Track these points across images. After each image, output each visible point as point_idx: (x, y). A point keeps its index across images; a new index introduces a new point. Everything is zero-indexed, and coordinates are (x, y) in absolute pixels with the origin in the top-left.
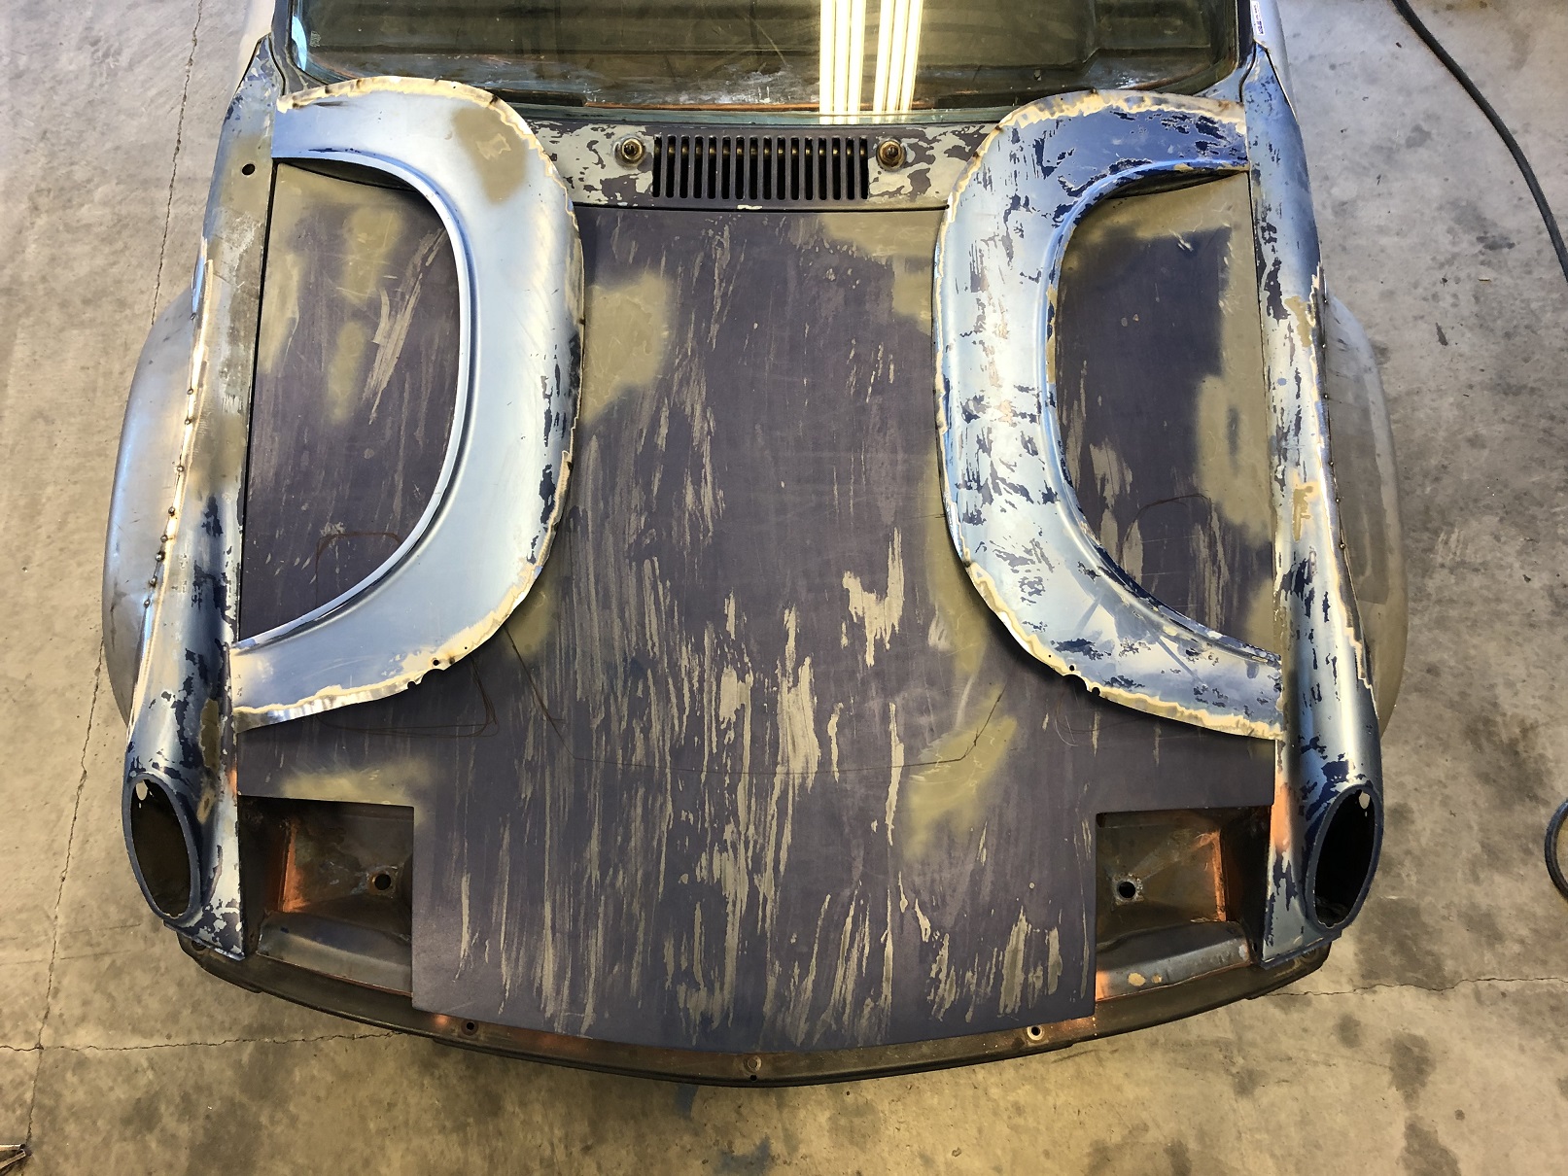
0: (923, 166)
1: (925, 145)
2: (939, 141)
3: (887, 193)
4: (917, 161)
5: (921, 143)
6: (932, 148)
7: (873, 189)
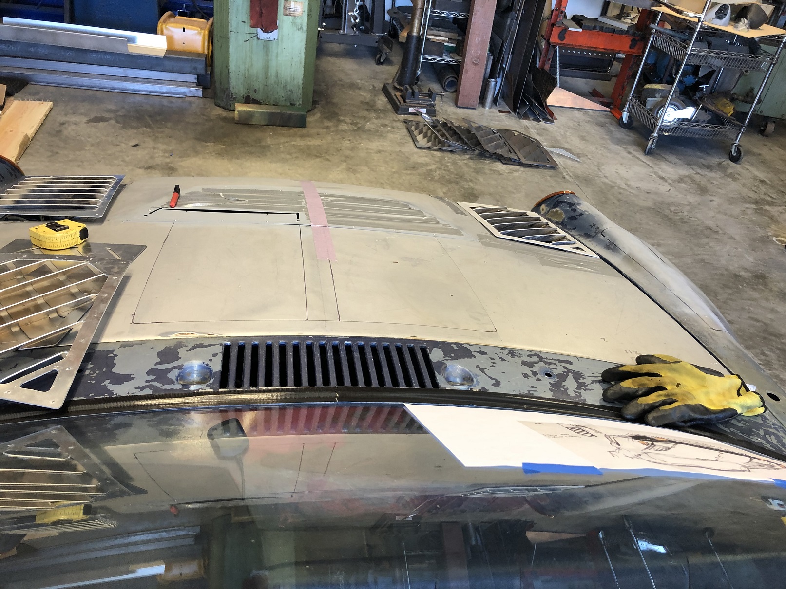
0: (161, 367)
1: (155, 383)
2: (139, 388)
3: (205, 347)
4: (169, 370)
5: (159, 385)
6: (147, 381)
7: (219, 350)
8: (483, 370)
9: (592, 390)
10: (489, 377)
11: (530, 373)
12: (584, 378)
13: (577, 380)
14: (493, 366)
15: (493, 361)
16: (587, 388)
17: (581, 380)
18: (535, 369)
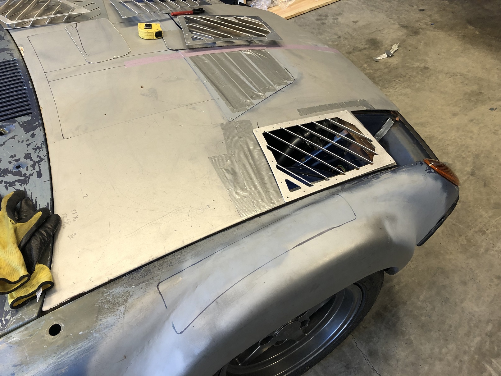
8: (13, 138)
9: (7, 190)
10: (6, 141)
11: (17, 158)
12: (21, 185)
13: (18, 181)
14: (19, 141)
15: (25, 141)
16: (9, 187)
17: (16, 183)
18: (23, 160)
